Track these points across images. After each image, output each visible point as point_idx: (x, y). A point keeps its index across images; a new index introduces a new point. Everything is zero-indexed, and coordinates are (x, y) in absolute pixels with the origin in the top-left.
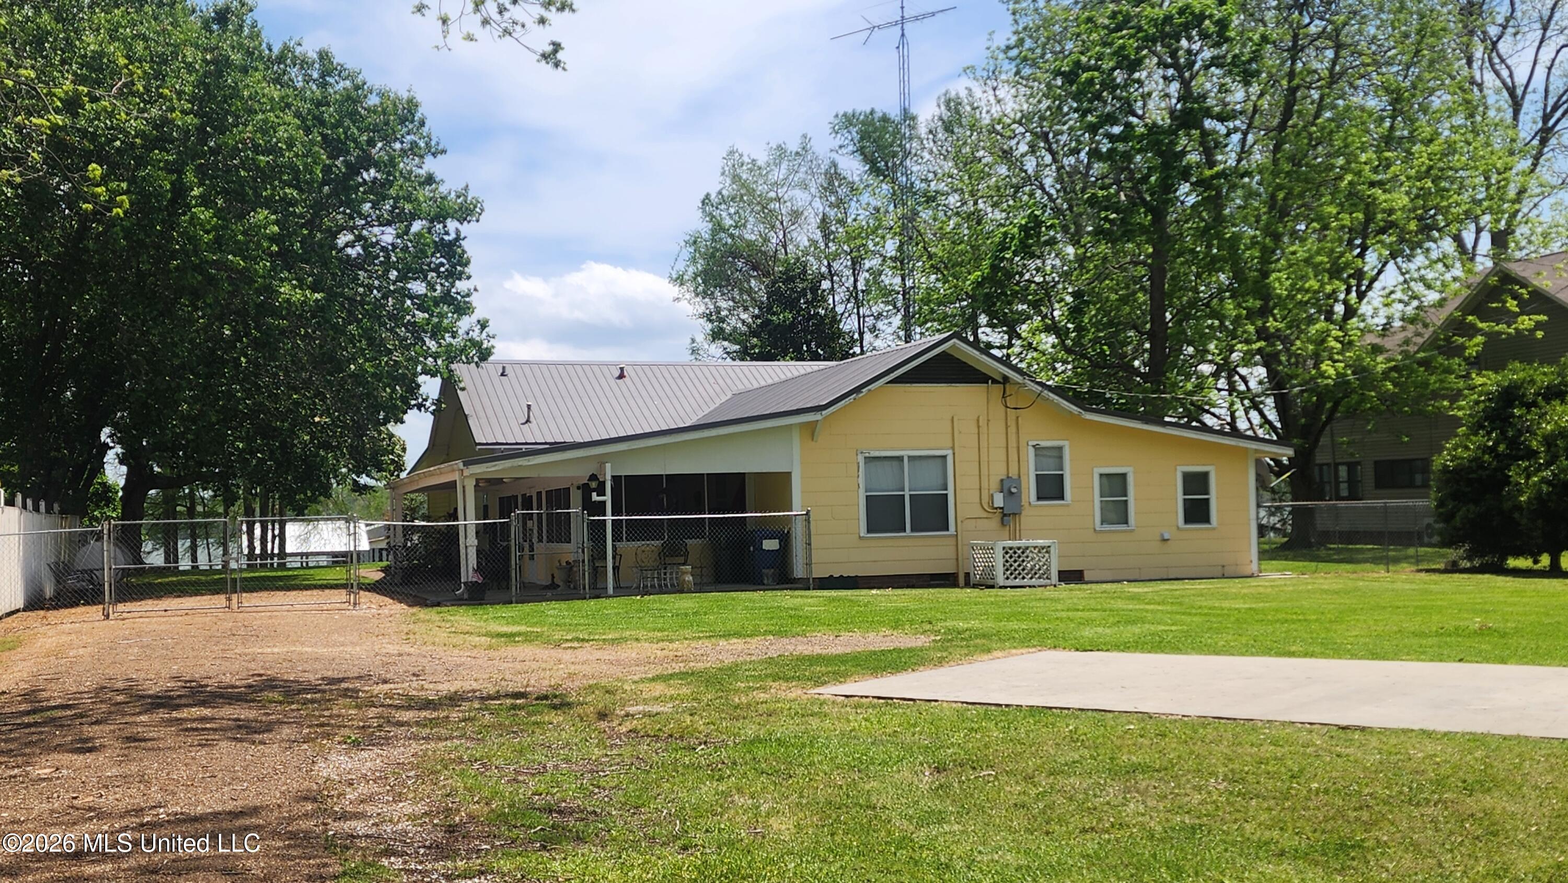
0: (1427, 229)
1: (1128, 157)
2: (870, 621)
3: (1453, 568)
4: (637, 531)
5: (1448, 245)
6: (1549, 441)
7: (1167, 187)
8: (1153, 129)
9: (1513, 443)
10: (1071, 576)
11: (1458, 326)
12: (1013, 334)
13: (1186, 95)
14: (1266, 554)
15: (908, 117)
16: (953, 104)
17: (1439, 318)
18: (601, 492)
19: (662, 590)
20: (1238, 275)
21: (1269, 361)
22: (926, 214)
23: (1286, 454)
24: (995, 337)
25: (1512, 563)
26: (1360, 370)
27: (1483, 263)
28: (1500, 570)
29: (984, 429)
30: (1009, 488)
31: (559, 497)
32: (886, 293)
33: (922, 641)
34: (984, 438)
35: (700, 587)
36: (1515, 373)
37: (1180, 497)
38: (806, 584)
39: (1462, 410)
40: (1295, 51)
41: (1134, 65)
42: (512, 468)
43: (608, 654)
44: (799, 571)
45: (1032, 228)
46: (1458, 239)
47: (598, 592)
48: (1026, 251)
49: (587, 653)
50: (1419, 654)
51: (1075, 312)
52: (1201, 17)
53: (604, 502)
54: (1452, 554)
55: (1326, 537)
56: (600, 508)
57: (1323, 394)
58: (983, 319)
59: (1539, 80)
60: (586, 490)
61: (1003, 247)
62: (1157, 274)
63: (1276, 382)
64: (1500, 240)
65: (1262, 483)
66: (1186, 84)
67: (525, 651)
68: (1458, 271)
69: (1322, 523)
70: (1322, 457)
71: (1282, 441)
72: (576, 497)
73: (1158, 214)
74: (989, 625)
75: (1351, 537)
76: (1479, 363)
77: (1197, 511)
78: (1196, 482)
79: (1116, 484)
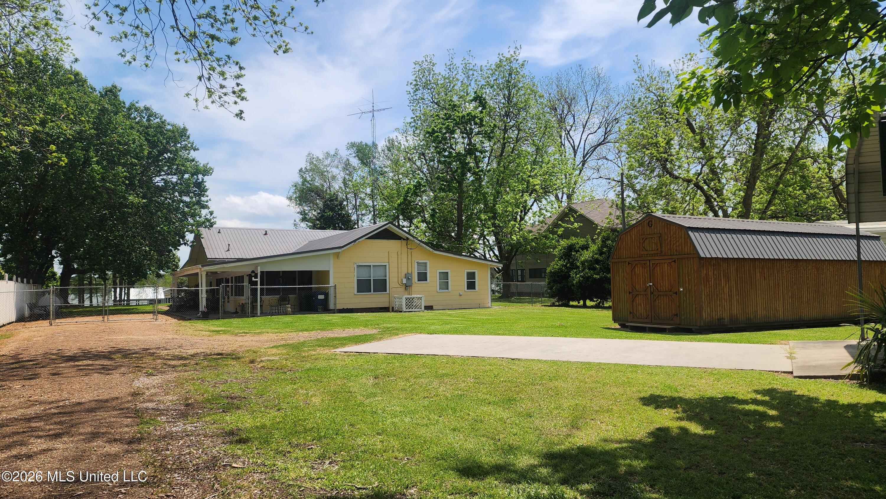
0: (546, 191)
1: (450, 163)
2: (356, 325)
3: (553, 305)
4: (270, 292)
5: (553, 198)
6: (583, 263)
7: (464, 174)
8: (459, 154)
9: (572, 264)
10: (429, 308)
11: (556, 225)
12: (411, 222)
13: (470, 144)
14: (493, 300)
15: (375, 145)
16: (391, 142)
17: (550, 222)
18: (256, 277)
19: (279, 314)
20: (486, 205)
21: (496, 235)
22: (381, 179)
23: (501, 266)
24: (406, 224)
25: (571, 303)
26: (525, 239)
27: (564, 204)
28: (568, 306)
29: (400, 256)
30: (408, 277)
31: (240, 279)
32: (367, 206)
33: (374, 331)
34: (399, 259)
35: (294, 313)
36: (573, 240)
37: (466, 280)
38: (334, 311)
39: (556, 252)
40: (505, 131)
41: (453, 132)
42: (221, 268)
44: (332, 307)
45: (418, 186)
46: (557, 197)
47: (254, 314)
48: (415, 194)
50: (540, 334)
51: (432, 216)
52: (475, 117)
53: (257, 281)
54: (553, 300)
55: (513, 295)
56: (256, 283)
57: (512, 245)
58: (401, 217)
60: (250, 276)
61: (407, 192)
62: (460, 204)
63: (498, 242)
64: (569, 197)
65: (492, 276)
66: (470, 139)
67: (224, 337)
68: (556, 205)
69: (513, 289)
70: (512, 267)
71: (500, 262)
72: (246, 279)
73: (460, 183)
74: (399, 325)
75: (520, 294)
76: (562, 237)
77: (471, 286)
78: (471, 276)
79: (445, 276)
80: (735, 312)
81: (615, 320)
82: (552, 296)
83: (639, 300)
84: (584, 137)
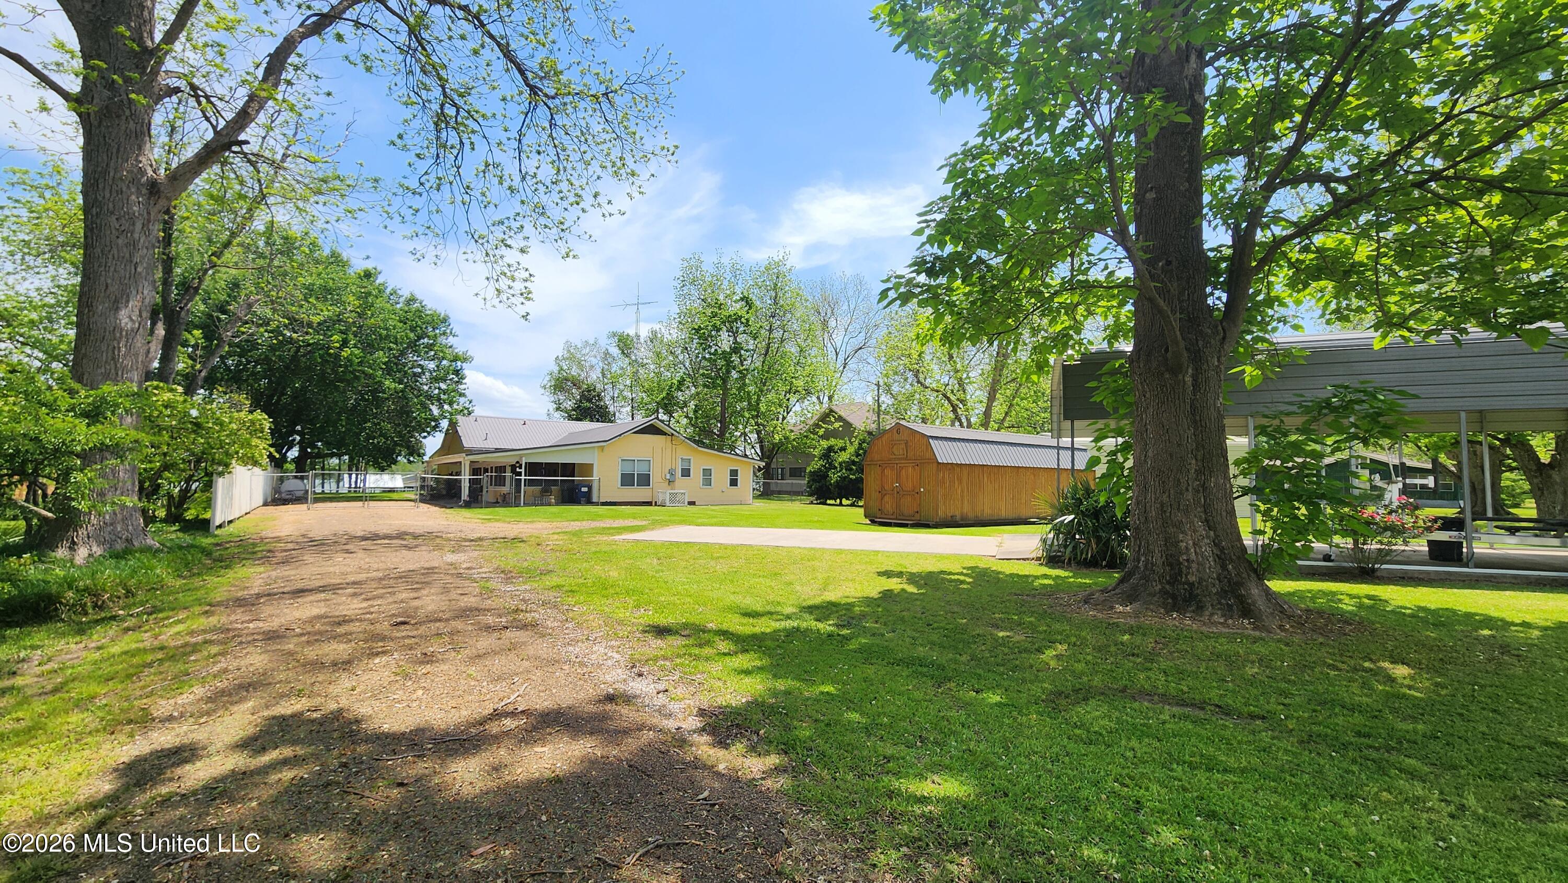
0: (809, 393)
1: (715, 361)
2: (624, 517)
3: (812, 503)
4: (534, 483)
5: (814, 399)
6: (840, 464)
7: (728, 372)
8: (724, 352)
9: (830, 464)
10: (692, 503)
11: (817, 426)
12: (671, 417)
13: (735, 343)
14: (755, 497)
15: (637, 337)
16: (654, 333)
17: (811, 422)
18: (520, 467)
19: (543, 505)
20: (750, 403)
21: (758, 433)
22: (641, 370)
23: (763, 464)
24: (666, 418)
25: (829, 502)
26: (786, 438)
27: (825, 406)
28: (825, 504)
29: (664, 452)
30: (672, 472)
31: (501, 469)
32: (625, 398)
33: (644, 523)
34: (664, 455)
35: (559, 504)
36: (832, 442)
37: (729, 478)
38: (597, 504)
39: (816, 452)
40: (771, 330)
41: (718, 330)
42: (481, 458)
43: (530, 526)
44: (595, 499)
45: (681, 381)
46: (818, 398)
47: (516, 505)
48: (679, 389)
49: (521, 525)
50: (799, 527)
51: (695, 411)
52: (741, 317)
53: (521, 472)
54: (811, 498)
55: (773, 493)
56: (520, 474)
57: (774, 445)
59: (843, 348)
60: (513, 467)
61: (671, 387)
62: (723, 401)
63: (761, 441)
64: (830, 398)
65: (754, 473)
66: (735, 338)
67: (498, 524)
68: (818, 407)
69: (773, 488)
70: (773, 466)
71: (761, 460)
72: (508, 469)
73: (725, 381)
74: (667, 518)
75: (780, 492)
76: (822, 437)
77: (734, 483)
78: (734, 473)
79: (707, 473)
80: (965, 511)
81: (866, 516)
82: (811, 495)
83: (887, 498)
84: (846, 340)
